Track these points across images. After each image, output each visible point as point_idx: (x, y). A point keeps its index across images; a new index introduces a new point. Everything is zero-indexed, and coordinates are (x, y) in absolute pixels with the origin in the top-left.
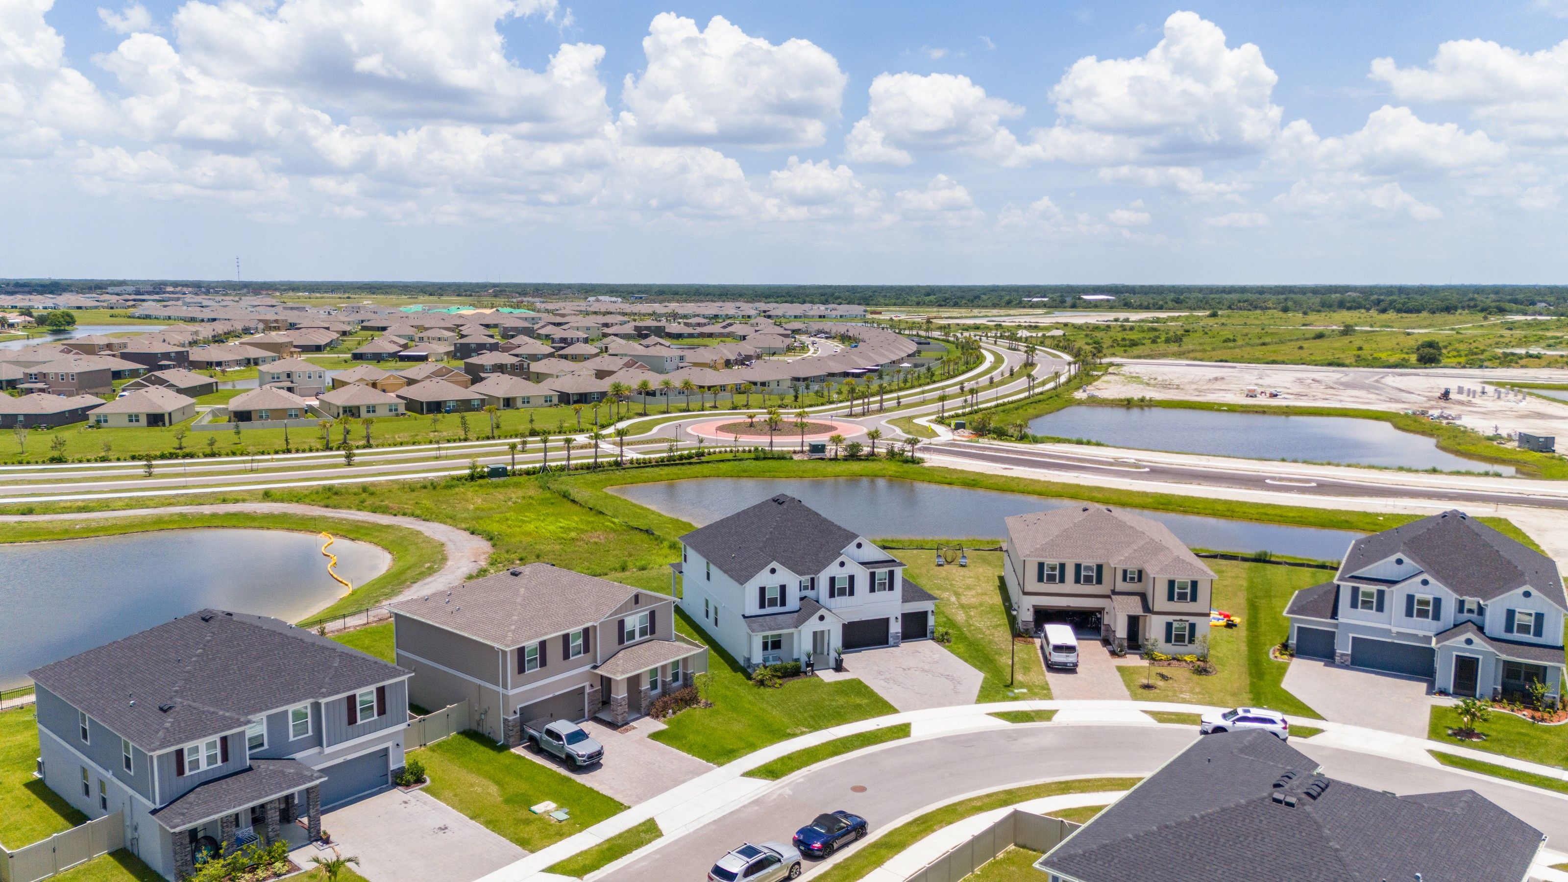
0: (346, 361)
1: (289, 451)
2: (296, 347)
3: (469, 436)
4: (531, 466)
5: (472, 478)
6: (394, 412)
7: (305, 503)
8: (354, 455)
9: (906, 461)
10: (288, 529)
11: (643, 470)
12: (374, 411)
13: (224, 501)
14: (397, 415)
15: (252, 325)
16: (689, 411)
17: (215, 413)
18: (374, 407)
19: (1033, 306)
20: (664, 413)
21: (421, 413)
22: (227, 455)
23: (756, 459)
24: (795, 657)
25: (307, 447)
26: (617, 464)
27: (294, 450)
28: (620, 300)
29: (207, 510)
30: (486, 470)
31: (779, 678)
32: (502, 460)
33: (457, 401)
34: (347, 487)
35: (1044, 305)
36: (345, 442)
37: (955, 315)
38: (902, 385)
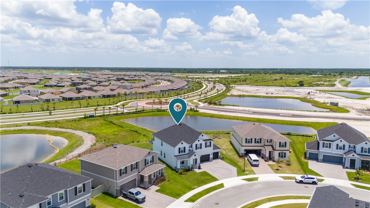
0: (42, 87)
1: (32, 112)
2: (28, 83)
3: (81, 107)
4: (100, 114)
5: (85, 118)
6: (59, 101)
7: (40, 126)
8: (52, 112)
9: (195, 111)
10: (36, 134)
11: (129, 115)
12: (54, 100)
13: (17, 126)
14: (60, 101)
15: (15, 78)
16: (137, 99)
17: (9, 101)
18: (54, 99)
19: (209, 73)
20: (131, 100)
21: (67, 100)
22: (15, 113)
23: (158, 111)
24: (188, 166)
25: (37, 111)
26: (122, 113)
27: (34, 111)
28: (110, 71)
29: (12, 129)
30: (88, 116)
31: (185, 172)
32: (93, 113)
33: (76, 97)
34: (51, 121)
35: (212, 73)
36: (48, 109)
37: (192, 75)
38: (187, 92)
